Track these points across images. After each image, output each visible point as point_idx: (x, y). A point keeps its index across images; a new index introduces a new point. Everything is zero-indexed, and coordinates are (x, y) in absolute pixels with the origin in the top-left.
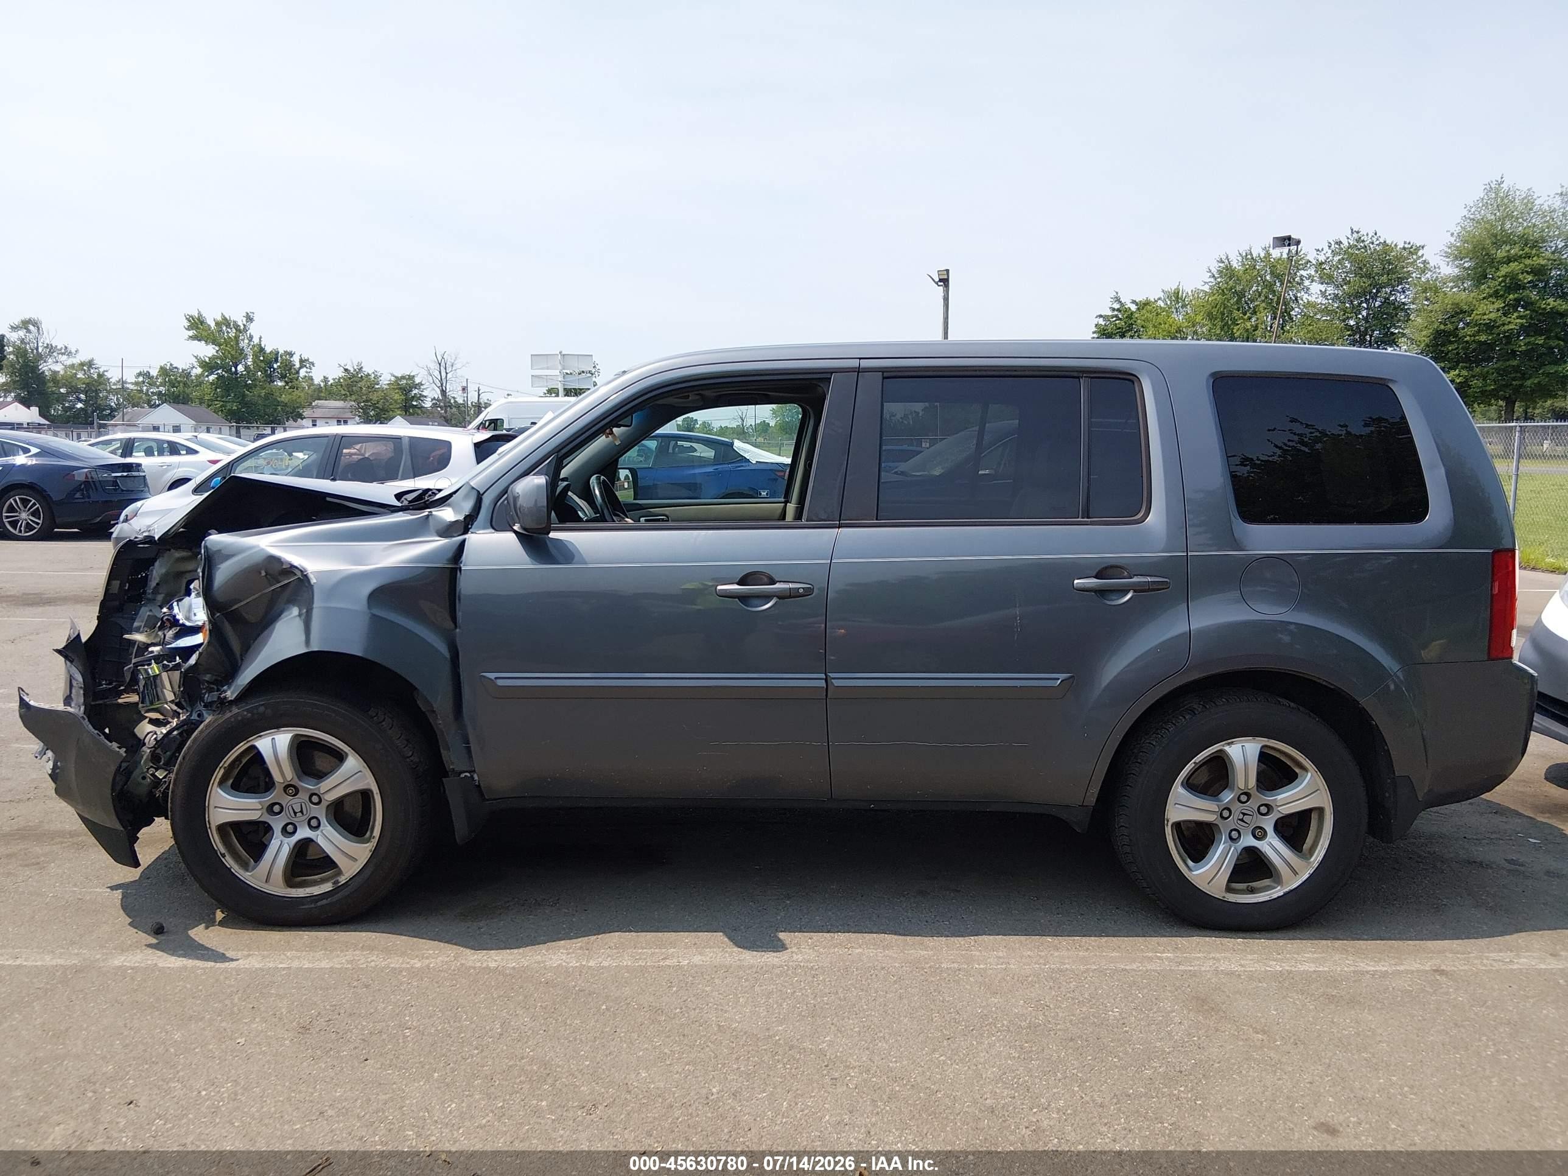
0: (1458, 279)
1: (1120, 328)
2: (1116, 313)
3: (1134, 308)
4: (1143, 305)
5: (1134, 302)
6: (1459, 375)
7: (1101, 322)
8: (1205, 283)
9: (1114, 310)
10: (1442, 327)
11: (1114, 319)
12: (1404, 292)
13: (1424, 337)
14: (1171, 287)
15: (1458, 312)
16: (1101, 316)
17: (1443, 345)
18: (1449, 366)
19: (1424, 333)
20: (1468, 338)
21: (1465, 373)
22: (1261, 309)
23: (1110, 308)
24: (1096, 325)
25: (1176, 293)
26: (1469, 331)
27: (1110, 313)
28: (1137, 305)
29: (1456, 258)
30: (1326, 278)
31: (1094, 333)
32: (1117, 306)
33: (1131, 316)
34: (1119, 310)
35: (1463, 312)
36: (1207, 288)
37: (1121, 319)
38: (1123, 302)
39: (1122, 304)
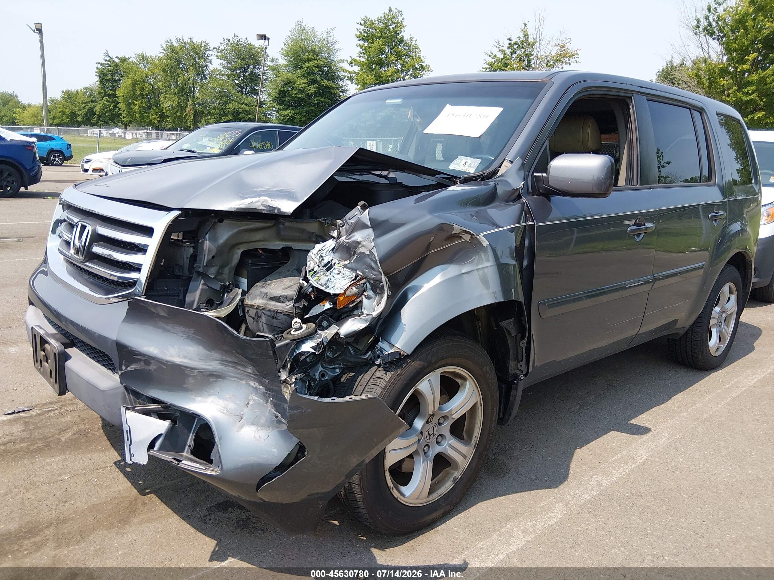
0: (286, 66)
1: (111, 71)
2: (107, 62)
3: (117, 61)
4: (124, 60)
5: (117, 57)
6: (290, 112)
7: (99, 66)
8: (161, 52)
9: (106, 60)
10: (282, 89)
11: (107, 66)
12: (259, 69)
13: (275, 93)
14: (139, 52)
15: (288, 83)
16: (99, 63)
17: (282, 97)
18: (285, 107)
19: (274, 91)
20: (294, 95)
21: (292, 111)
22: (191, 70)
23: (104, 59)
24: (97, 68)
25: (143, 57)
26: (294, 92)
27: (104, 62)
28: (119, 59)
29: (285, 56)
30: (223, 58)
31: (96, 72)
32: (108, 59)
33: (116, 65)
34: (109, 61)
35: (290, 82)
36: (161, 55)
37: (110, 66)
38: (111, 56)
39: (111, 58)
